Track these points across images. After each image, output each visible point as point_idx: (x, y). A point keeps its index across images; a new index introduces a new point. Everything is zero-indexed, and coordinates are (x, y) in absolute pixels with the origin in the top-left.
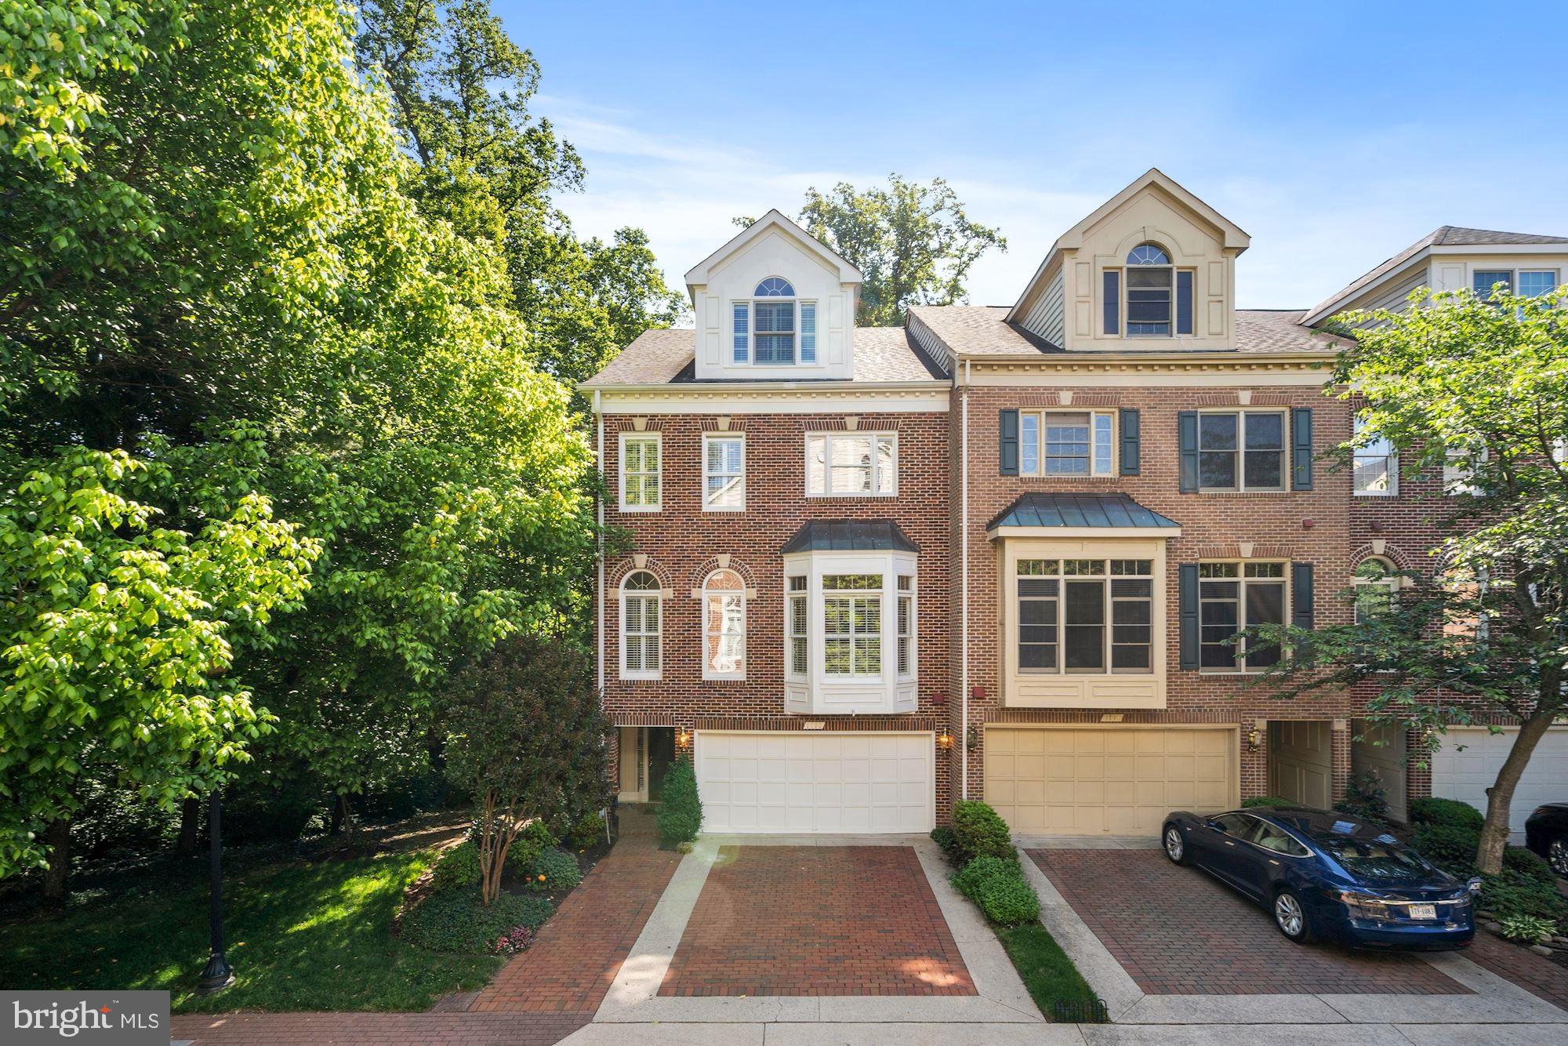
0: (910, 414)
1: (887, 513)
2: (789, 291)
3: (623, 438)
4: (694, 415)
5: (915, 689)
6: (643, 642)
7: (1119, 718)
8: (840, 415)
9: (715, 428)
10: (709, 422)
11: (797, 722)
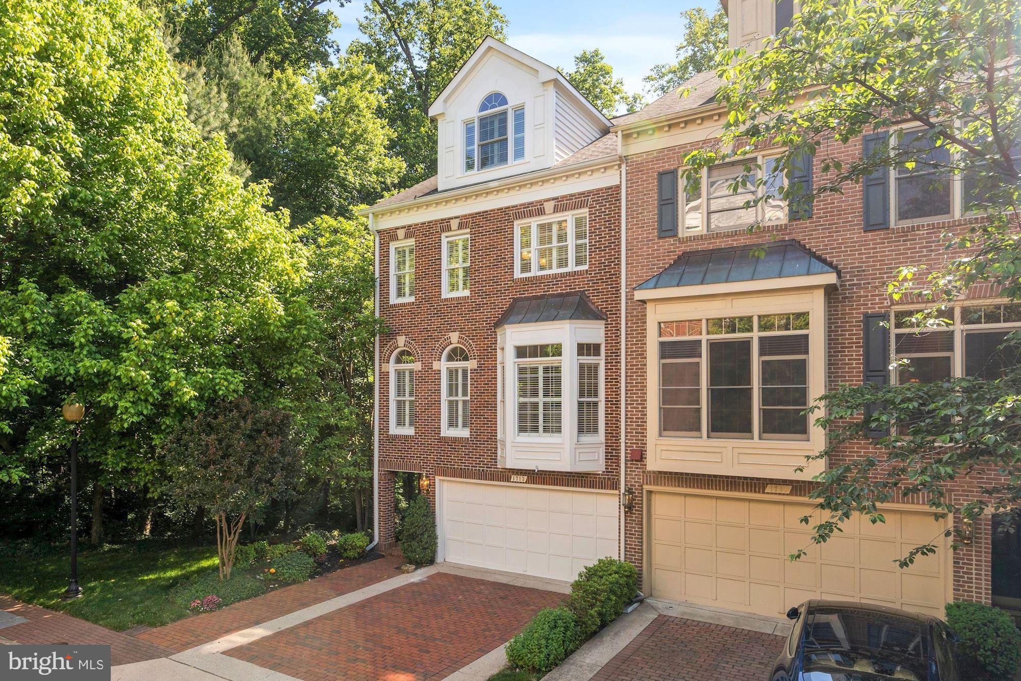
0: (598, 190)
1: (579, 286)
2: (504, 101)
3: (393, 246)
4: (436, 221)
5: (602, 450)
6: (407, 404)
7: (787, 489)
8: (540, 201)
9: (449, 229)
10: (444, 225)
11: (505, 475)
